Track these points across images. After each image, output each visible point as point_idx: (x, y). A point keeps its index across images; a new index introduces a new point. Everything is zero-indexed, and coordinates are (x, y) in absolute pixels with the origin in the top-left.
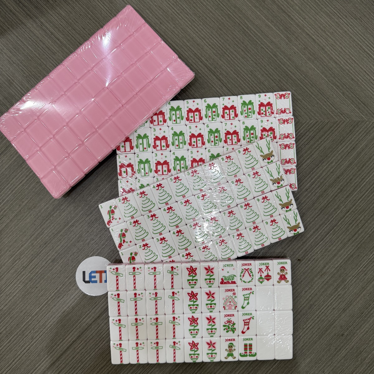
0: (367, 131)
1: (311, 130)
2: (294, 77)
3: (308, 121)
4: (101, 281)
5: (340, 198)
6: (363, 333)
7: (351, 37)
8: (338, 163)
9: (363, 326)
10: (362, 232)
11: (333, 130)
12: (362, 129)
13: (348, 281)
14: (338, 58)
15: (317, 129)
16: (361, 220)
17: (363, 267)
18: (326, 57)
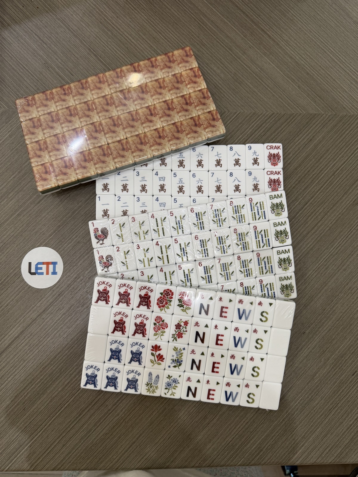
0: (324, 124)
1: (267, 122)
2: (249, 70)
3: (264, 113)
4: (47, 273)
5: (298, 190)
6: (326, 331)
7: (306, 34)
8: (295, 155)
9: (326, 323)
10: (321, 225)
11: (289, 122)
12: (318, 122)
13: (308, 275)
14: (293, 53)
15: (273, 121)
16: (320, 211)
17: (324, 261)
18: (281, 52)
